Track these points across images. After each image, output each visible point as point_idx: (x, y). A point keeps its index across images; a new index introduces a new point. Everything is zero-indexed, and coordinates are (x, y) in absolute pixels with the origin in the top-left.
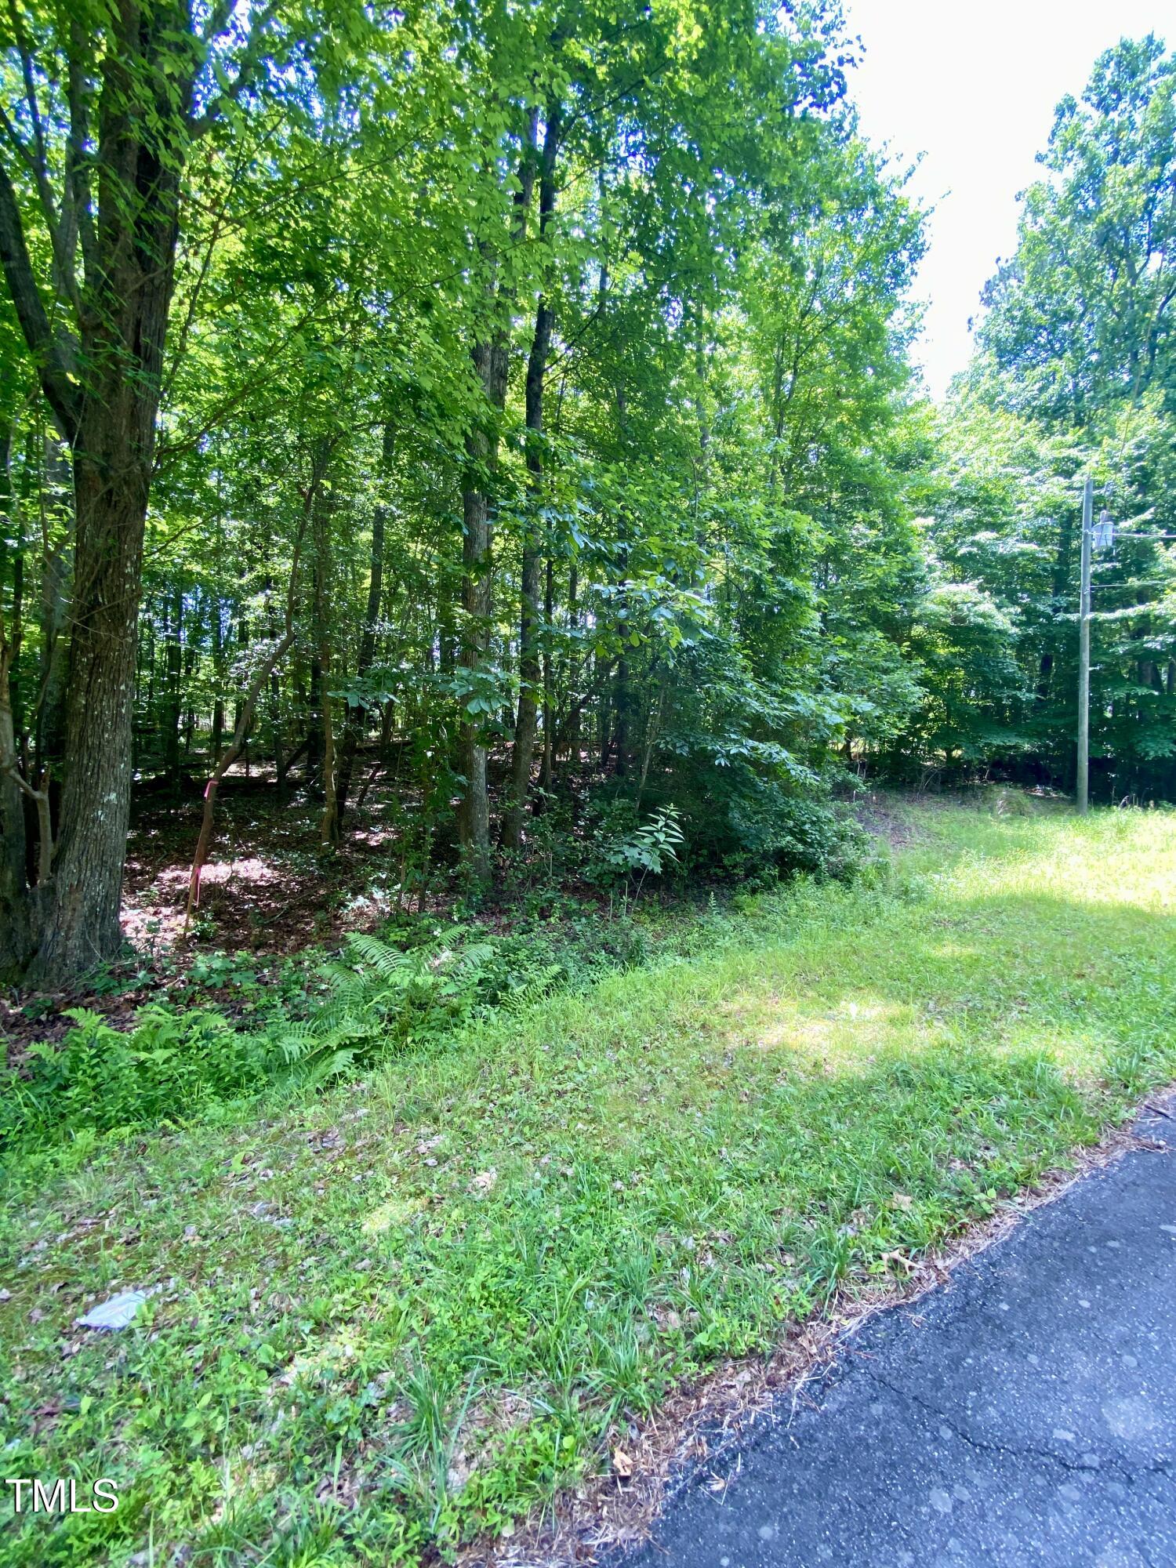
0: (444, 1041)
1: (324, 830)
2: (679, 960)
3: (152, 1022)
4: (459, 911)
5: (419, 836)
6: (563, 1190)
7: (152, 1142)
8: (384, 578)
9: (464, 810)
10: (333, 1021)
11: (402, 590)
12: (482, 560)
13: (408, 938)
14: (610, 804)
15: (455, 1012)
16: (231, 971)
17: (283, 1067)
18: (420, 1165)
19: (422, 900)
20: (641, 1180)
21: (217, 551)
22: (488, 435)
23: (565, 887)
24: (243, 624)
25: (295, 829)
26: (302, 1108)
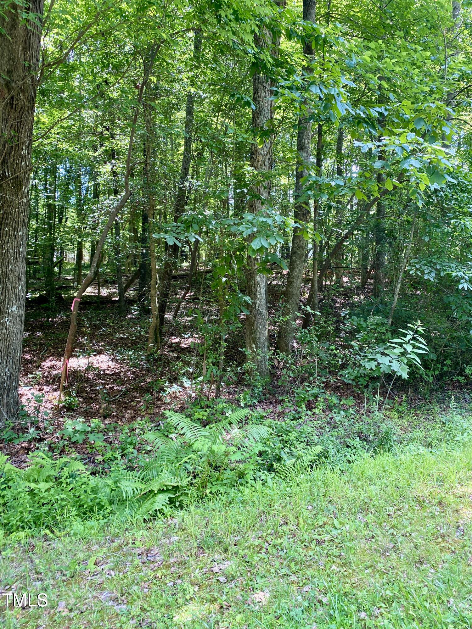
0: (233, 495)
1: (150, 335)
2: (423, 450)
3: (37, 463)
4: (245, 399)
5: (216, 342)
6: (319, 613)
7: (38, 544)
8: (193, 146)
9: (249, 323)
10: (155, 473)
11: (207, 154)
12: (266, 128)
13: (208, 417)
14: (366, 320)
15: (241, 475)
16: (88, 432)
17: (122, 502)
18: (214, 580)
19: (218, 389)
20: (381, 614)
21: (79, 134)
22: (272, 30)
23: (327, 386)
24: (96, 186)
25: (131, 335)
26: (134, 531)
